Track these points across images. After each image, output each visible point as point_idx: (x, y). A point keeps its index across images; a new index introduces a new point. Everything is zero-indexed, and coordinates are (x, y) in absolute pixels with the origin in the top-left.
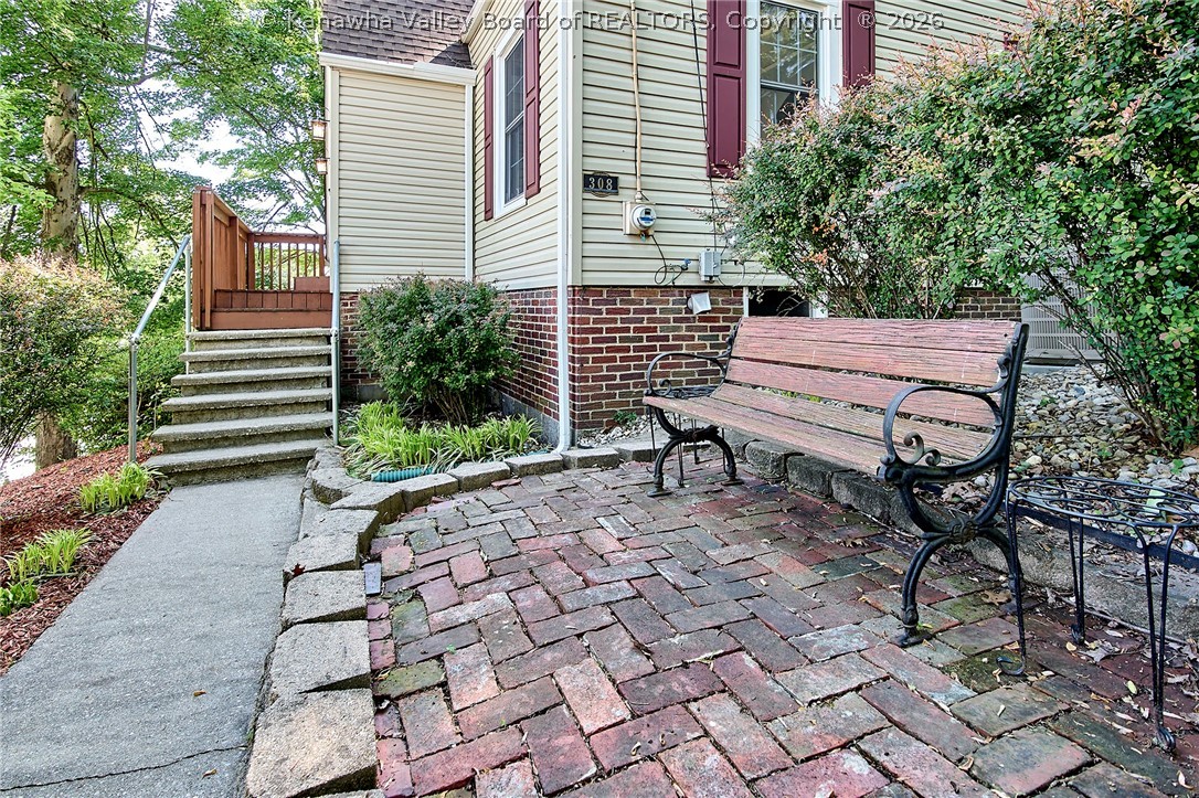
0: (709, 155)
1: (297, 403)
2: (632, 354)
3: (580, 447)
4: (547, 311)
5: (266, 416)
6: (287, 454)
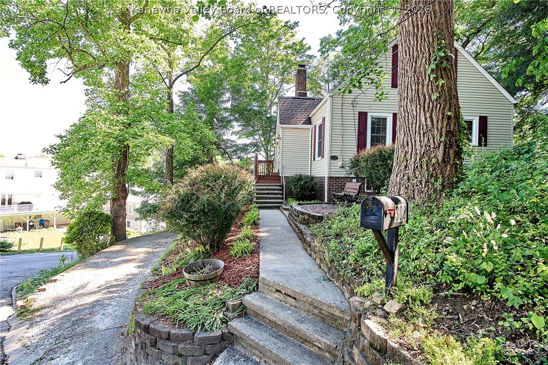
0: (357, 151)
1: (276, 198)
6: (276, 206)
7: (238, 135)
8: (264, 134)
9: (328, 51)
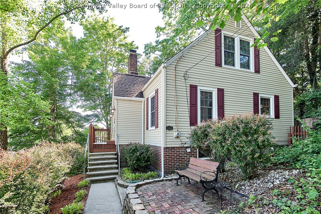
0: (190, 122)
1: (111, 168)
2: (175, 160)
3: (166, 177)
4: (159, 151)
5: (105, 170)
6: (111, 178)
7: (84, 109)
8: (104, 108)
9: (150, 53)
